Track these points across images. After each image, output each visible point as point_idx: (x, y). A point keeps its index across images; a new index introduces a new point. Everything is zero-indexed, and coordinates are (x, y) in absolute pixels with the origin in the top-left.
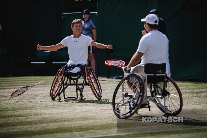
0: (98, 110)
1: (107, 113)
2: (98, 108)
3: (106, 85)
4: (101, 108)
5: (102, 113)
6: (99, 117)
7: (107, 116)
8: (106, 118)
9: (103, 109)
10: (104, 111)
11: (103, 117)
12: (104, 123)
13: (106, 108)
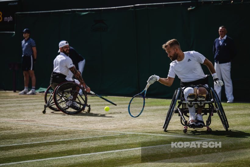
0: (15, 121)
1: (23, 124)
2: (15, 120)
3: (23, 99)
4: (18, 119)
5: (18, 124)
6: (16, 127)
7: (23, 126)
8: (22, 129)
9: (20, 121)
10: (20, 122)
11: (19, 128)
12: (20, 133)
13: (22, 119)
